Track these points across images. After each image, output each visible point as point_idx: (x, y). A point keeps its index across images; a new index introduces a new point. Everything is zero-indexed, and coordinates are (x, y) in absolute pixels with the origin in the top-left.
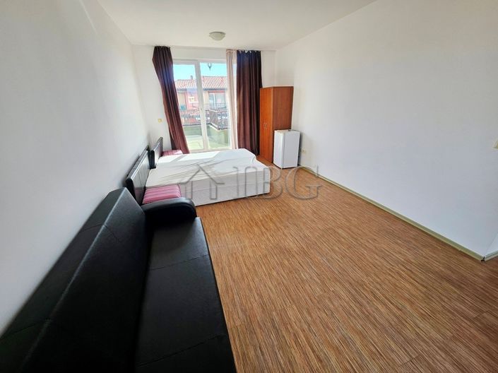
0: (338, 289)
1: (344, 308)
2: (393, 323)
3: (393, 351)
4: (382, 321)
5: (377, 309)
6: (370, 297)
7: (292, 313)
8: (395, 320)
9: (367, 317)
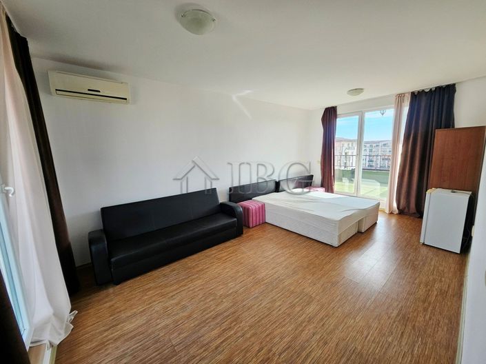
0: (225, 304)
1: (209, 307)
2: (201, 339)
3: (179, 334)
4: (202, 331)
5: (213, 329)
6: (224, 326)
7: (199, 282)
8: (205, 342)
9: (204, 321)
